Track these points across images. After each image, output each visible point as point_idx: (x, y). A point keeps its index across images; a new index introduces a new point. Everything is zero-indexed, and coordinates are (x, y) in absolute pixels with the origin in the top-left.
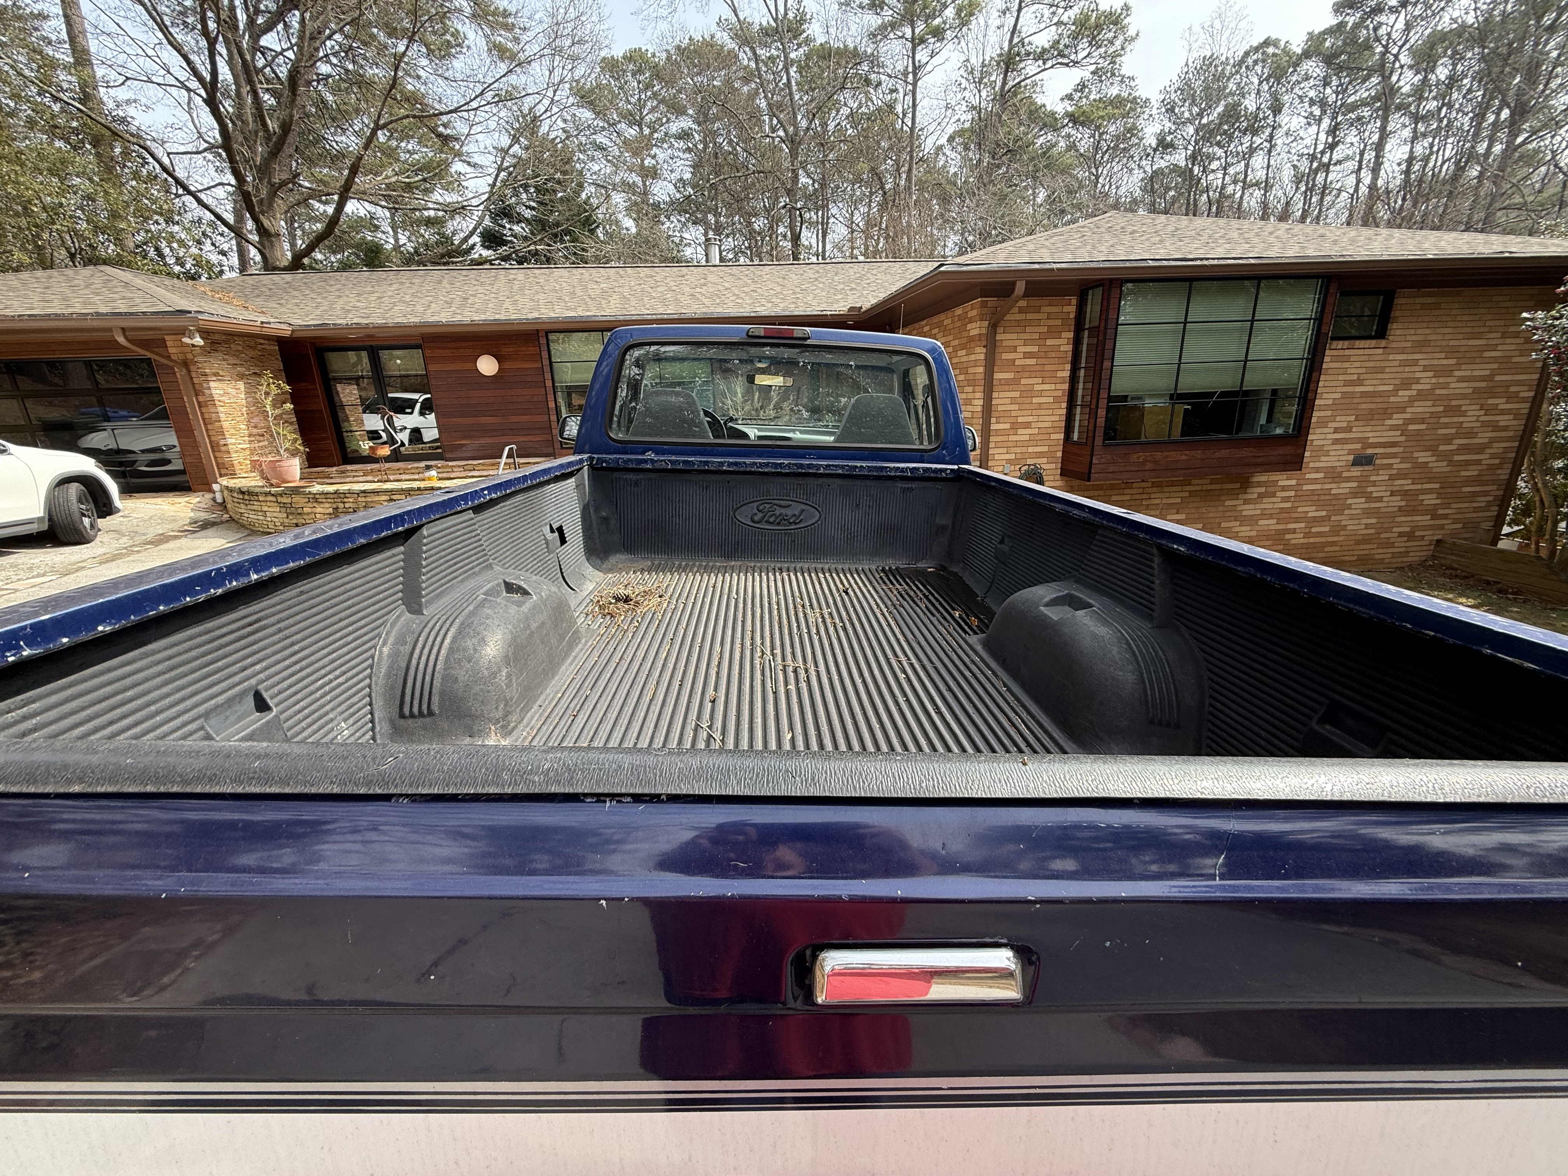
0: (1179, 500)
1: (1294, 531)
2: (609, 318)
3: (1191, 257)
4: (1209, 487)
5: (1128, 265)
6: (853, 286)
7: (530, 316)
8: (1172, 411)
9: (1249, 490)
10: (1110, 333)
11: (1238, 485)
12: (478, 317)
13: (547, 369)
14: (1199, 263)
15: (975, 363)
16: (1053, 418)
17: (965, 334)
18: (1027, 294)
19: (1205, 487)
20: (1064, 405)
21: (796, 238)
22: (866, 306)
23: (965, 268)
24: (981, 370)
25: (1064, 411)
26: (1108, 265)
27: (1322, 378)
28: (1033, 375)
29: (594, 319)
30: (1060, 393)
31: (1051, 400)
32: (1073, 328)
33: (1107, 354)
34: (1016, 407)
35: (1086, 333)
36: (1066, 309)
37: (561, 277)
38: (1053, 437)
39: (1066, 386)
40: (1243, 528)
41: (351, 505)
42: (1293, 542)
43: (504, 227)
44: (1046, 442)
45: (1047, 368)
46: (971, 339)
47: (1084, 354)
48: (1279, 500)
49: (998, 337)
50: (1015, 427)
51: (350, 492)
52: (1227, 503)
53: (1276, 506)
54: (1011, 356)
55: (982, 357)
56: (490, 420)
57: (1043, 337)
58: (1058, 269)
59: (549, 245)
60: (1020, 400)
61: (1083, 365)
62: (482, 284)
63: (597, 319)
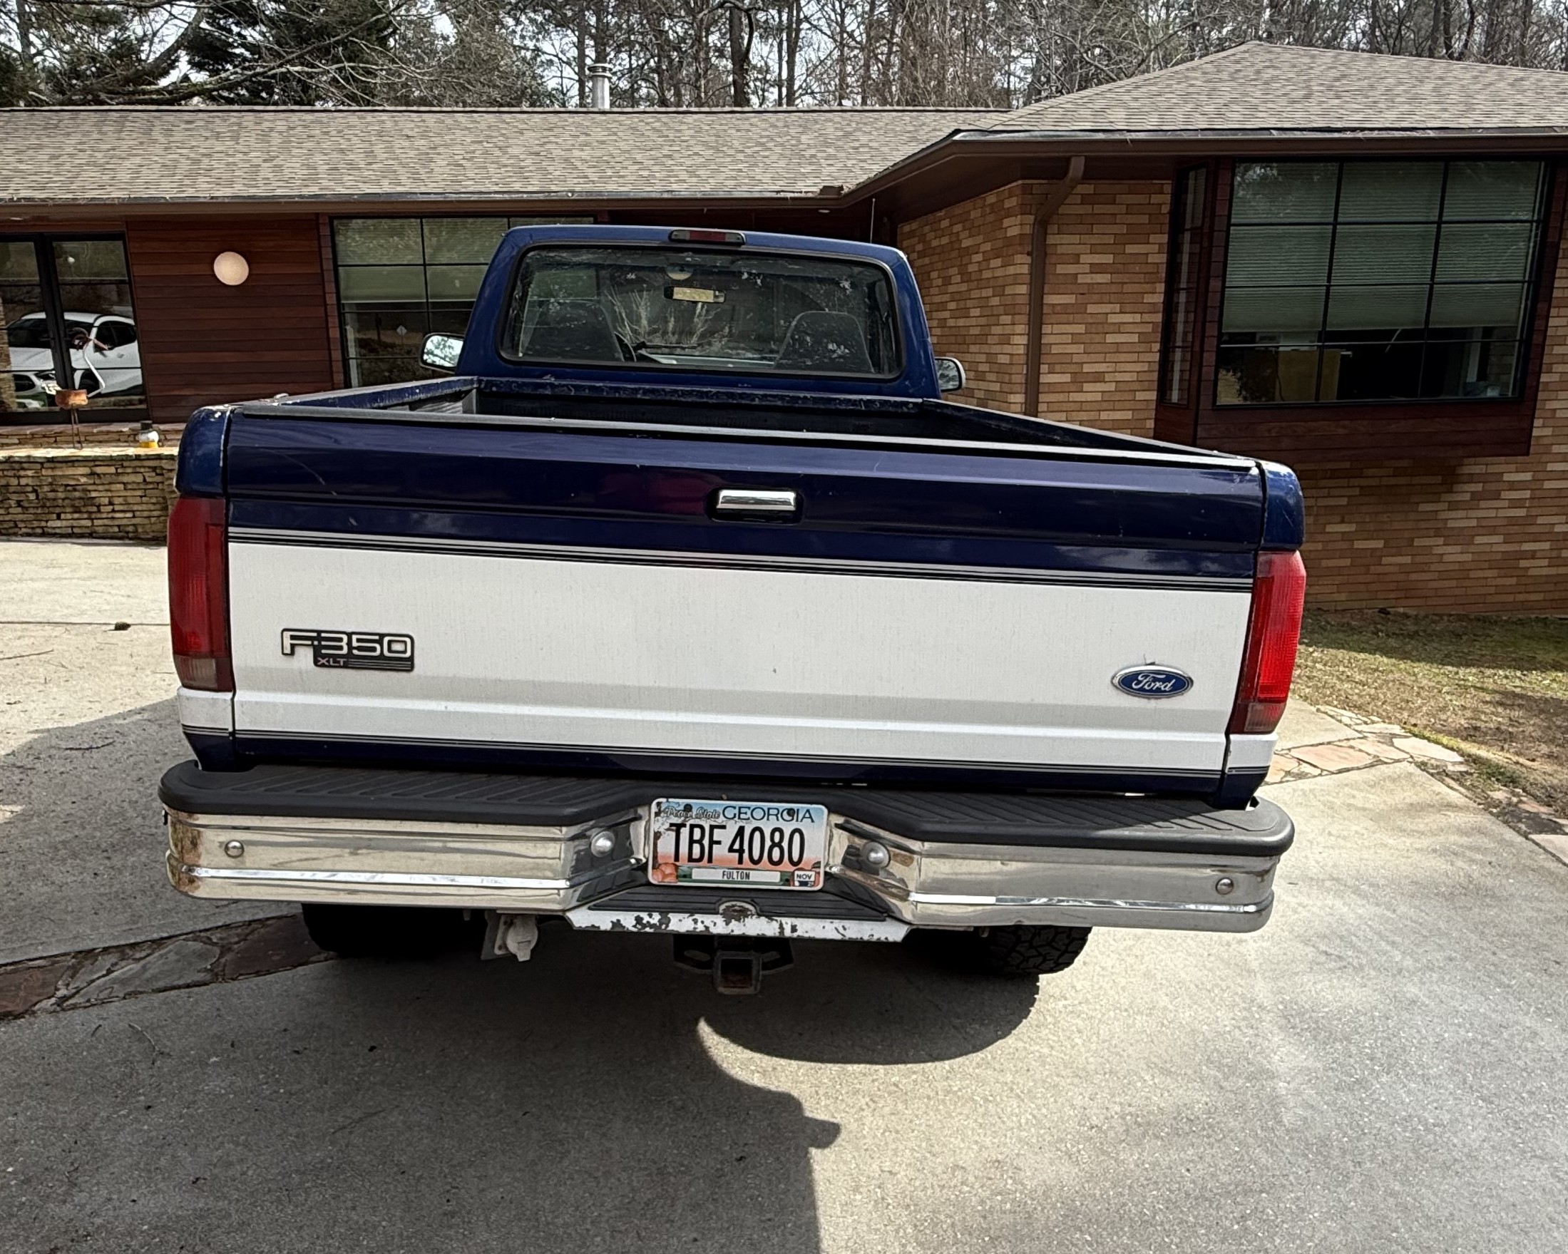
0: (1344, 501)
1: (1533, 555)
2: (433, 198)
3: (1339, 125)
4: (1393, 481)
5: (1240, 136)
6: (831, 151)
7: (305, 191)
8: (1321, 360)
9: (1457, 487)
10: (1218, 237)
11: (1439, 479)
12: (223, 192)
13: (329, 276)
14: (1349, 135)
15: (1016, 279)
16: (1138, 367)
17: (999, 234)
18: (1087, 177)
19: (1385, 481)
20: (1157, 347)
21: (741, 58)
22: (849, 186)
23: (991, 137)
24: (1023, 289)
25: (1157, 357)
26: (1210, 136)
27: (1553, 312)
28: (1106, 298)
29: (409, 198)
30: (1149, 328)
31: (1135, 338)
32: (1166, 228)
33: (1215, 269)
34: (1081, 348)
35: (1187, 236)
36: (1156, 199)
37: (350, 127)
38: (1140, 396)
39: (1158, 318)
40: (1449, 549)
41: (30, 481)
42: (1531, 572)
43: (230, 31)
44: (1128, 405)
45: (1128, 288)
46: (1009, 242)
47: (1185, 268)
48: (1506, 504)
49: (1051, 240)
50: (1079, 379)
51: (30, 460)
52: (1422, 507)
53: (1502, 513)
54: (1071, 269)
55: (1025, 270)
56: (228, 357)
57: (1121, 241)
58: (1132, 141)
59: (313, 66)
60: (1086, 338)
61: (1183, 285)
62: (218, 136)
63: (414, 198)
